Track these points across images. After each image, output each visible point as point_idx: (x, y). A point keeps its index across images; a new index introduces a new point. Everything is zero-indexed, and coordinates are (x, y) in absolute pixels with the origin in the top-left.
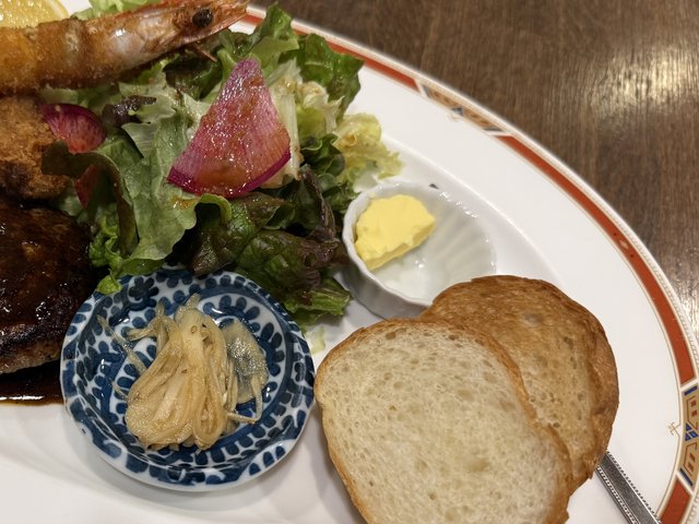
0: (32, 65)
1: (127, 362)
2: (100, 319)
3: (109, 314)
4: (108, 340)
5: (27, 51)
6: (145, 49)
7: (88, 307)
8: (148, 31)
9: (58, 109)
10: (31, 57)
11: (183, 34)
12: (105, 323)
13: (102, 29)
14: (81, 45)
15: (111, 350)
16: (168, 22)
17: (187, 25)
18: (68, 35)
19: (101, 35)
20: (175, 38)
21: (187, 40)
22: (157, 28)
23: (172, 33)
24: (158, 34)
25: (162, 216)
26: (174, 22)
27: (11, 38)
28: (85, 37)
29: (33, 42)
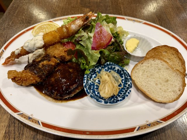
0: (59, 36)
1: (95, 85)
2: (88, 78)
3: (89, 77)
4: (91, 82)
5: (57, 34)
6: (78, 27)
7: (85, 77)
8: (78, 23)
9: (65, 43)
10: (58, 35)
11: (84, 22)
12: (89, 79)
13: (69, 26)
14: (66, 30)
15: (92, 84)
16: (81, 21)
17: (85, 20)
18: (63, 29)
19: (69, 27)
20: (83, 23)
21: (85, 23)
22: (79, 22)
23: (82, 23)
24: (80, 23)
25: (93, 56)
26: (82, 20)
27: (53, 33)
28: (67, 28)
29: (57, 32)
